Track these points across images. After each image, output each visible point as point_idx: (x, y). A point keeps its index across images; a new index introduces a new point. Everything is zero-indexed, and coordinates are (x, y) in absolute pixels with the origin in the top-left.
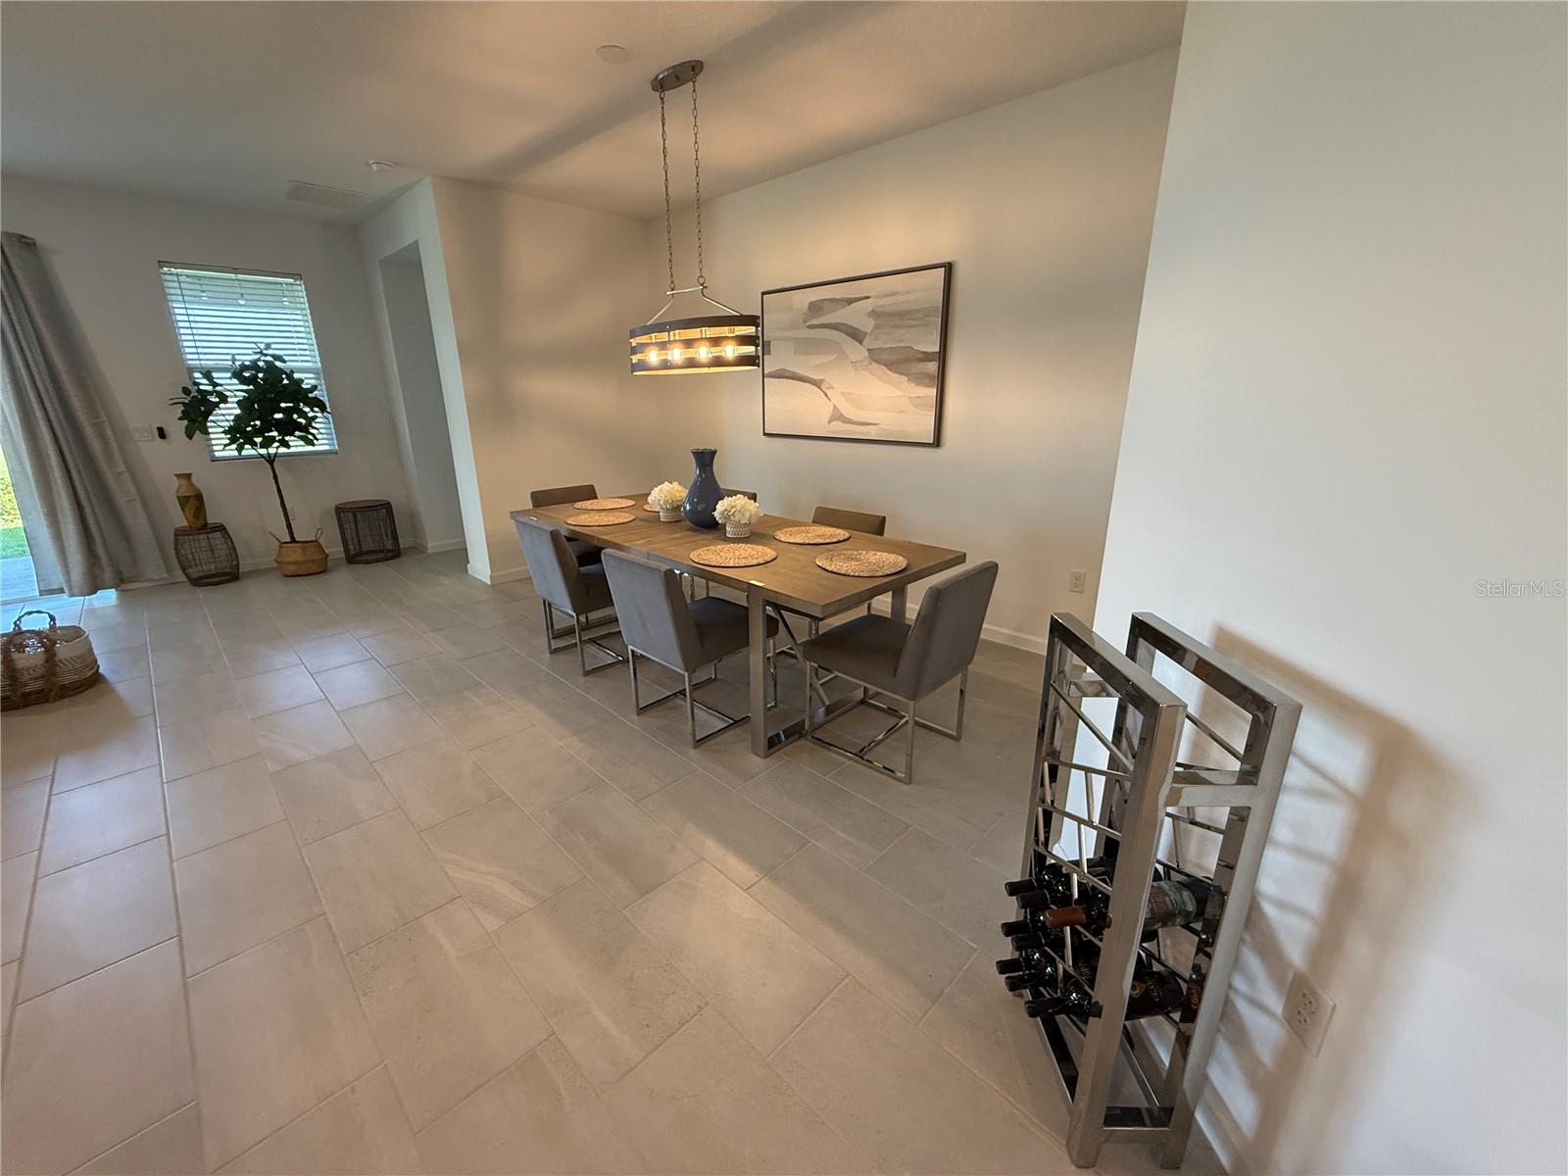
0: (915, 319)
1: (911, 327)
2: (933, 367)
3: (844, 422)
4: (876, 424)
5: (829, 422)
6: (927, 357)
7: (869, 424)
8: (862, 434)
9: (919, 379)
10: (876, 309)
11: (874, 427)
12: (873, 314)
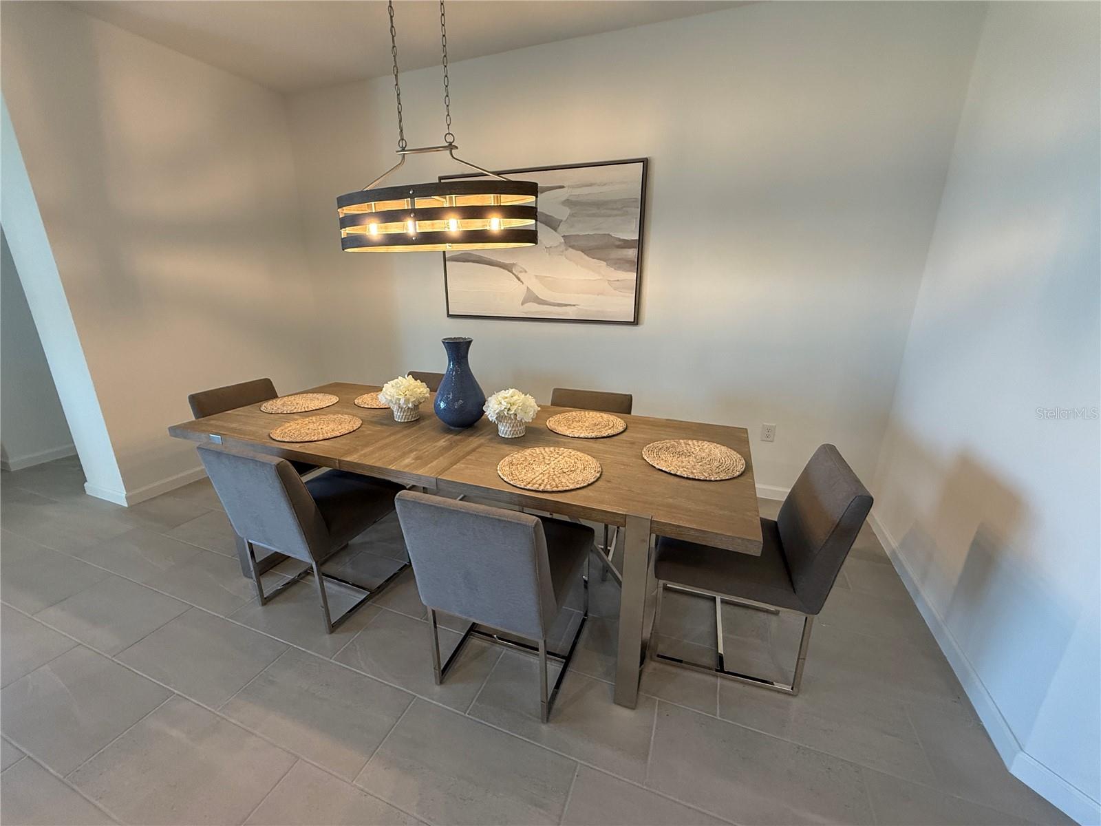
0: (613, 209)
1: (610, 216)
2: (632, 253)
3: (539, 304)
4: (574, 305)
5: (522, 304)
6: (626, 244)
7: (566, 305)
8: (559, 314)
9: (619, 264)
10: (570, 198)
11: (573, 307)
12: (568, 203)
